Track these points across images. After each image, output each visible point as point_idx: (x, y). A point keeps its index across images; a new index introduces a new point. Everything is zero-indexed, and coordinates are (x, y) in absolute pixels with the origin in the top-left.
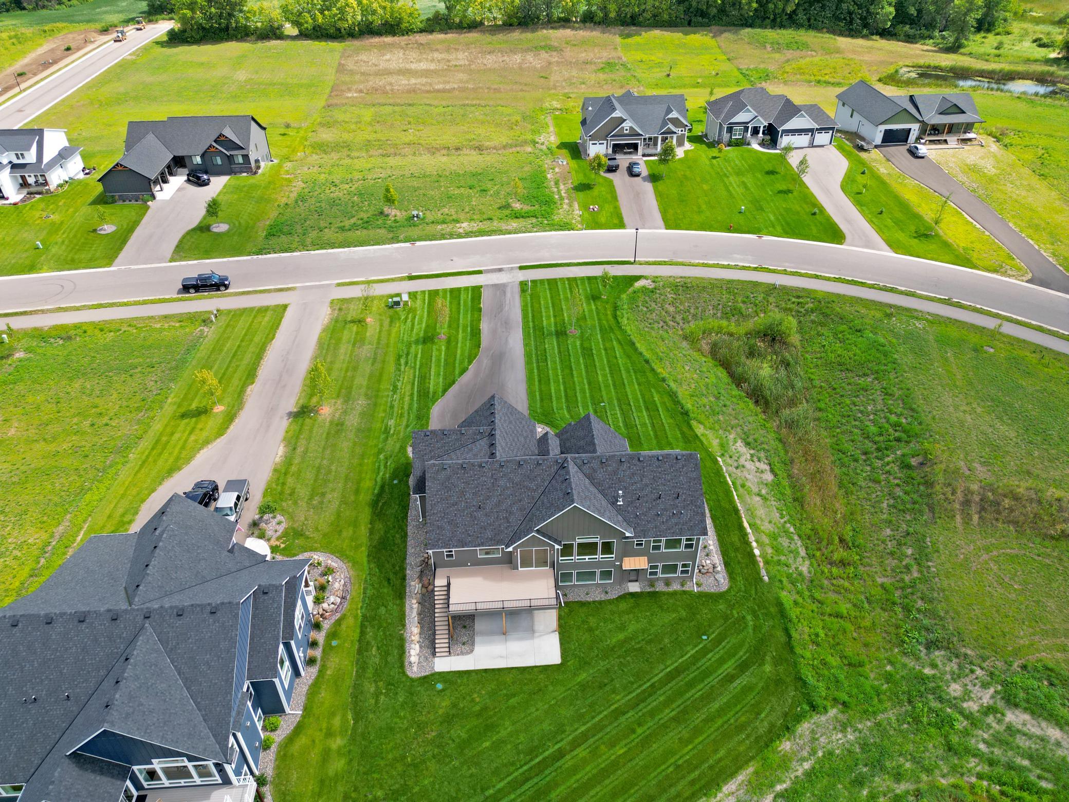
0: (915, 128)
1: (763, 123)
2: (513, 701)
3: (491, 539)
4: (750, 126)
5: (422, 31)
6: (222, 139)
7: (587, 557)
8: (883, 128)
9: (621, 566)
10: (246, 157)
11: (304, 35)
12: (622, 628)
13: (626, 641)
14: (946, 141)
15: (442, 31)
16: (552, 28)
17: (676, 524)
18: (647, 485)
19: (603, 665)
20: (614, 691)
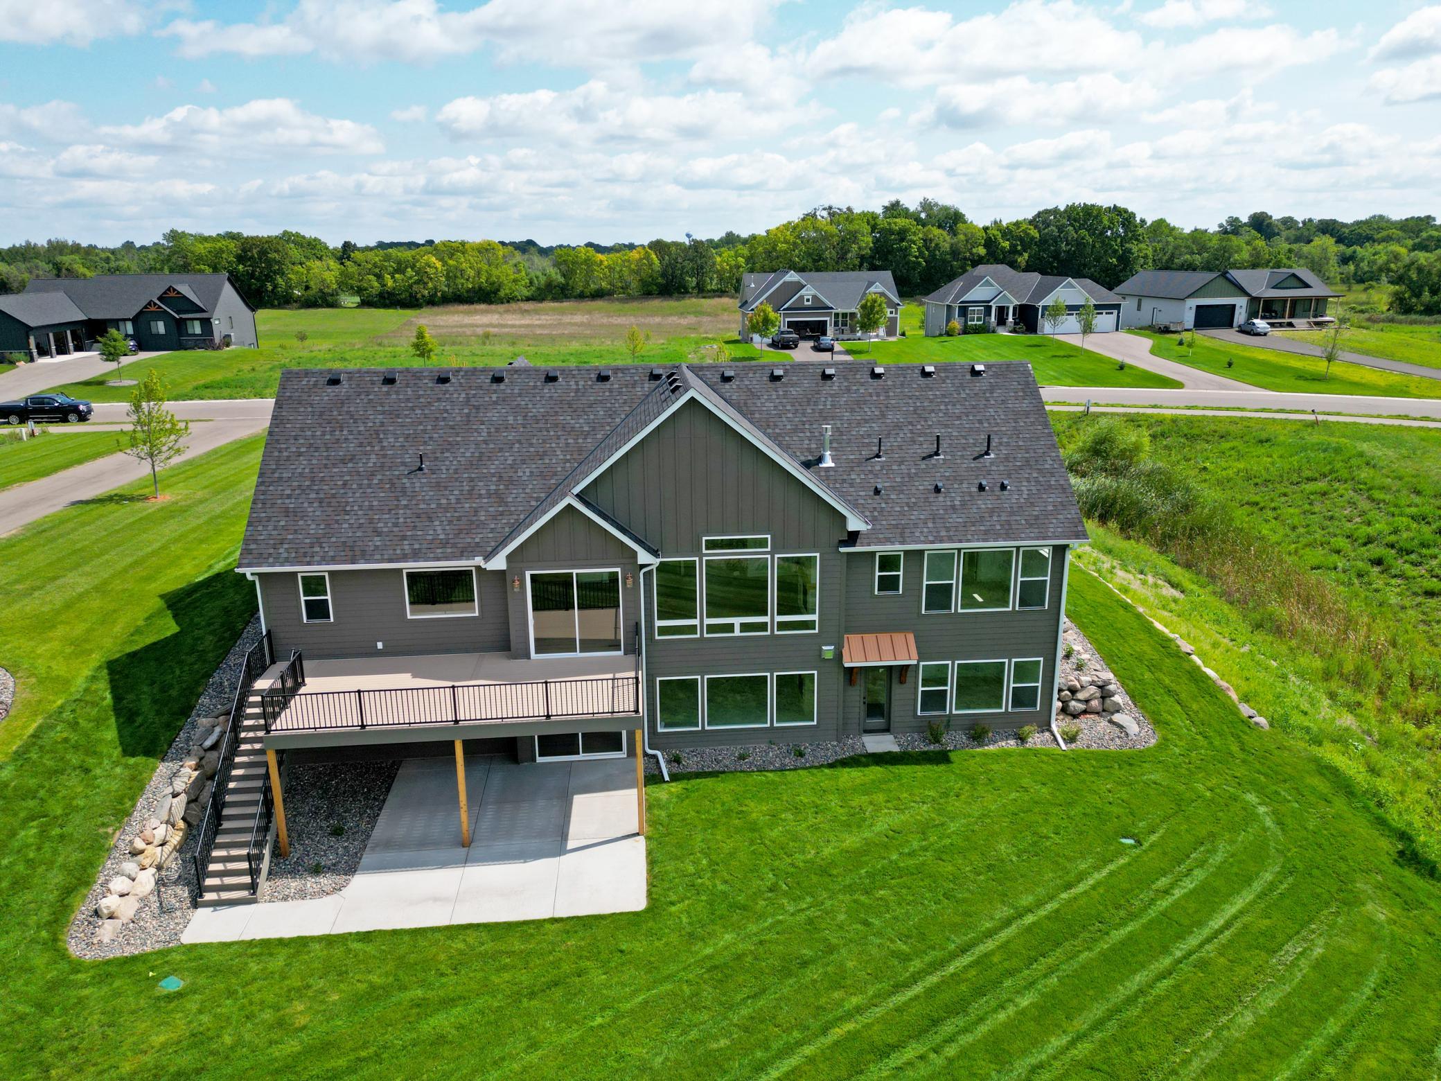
0: (1241, 303)
1: (1013, 302)
2: (441, 1022)
3: (445, 544)
4: (994, 305)
5: (528, 299)
6: (172, 294)
7: (737, 621)
8: (1194, 303)
9: (839, 656)
10: (206, 323)
11: (366, 304)
12: (855, 820)
13: (867, 849)
14: (1290, 325)
15: (555, 299)
16: (704, 297)
17: (992, 512)
18: (898, 426)
19: (790, 911)
20: (838, 981)
